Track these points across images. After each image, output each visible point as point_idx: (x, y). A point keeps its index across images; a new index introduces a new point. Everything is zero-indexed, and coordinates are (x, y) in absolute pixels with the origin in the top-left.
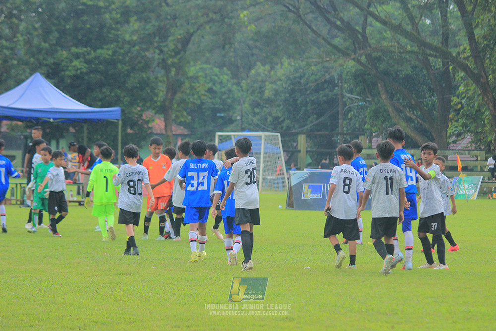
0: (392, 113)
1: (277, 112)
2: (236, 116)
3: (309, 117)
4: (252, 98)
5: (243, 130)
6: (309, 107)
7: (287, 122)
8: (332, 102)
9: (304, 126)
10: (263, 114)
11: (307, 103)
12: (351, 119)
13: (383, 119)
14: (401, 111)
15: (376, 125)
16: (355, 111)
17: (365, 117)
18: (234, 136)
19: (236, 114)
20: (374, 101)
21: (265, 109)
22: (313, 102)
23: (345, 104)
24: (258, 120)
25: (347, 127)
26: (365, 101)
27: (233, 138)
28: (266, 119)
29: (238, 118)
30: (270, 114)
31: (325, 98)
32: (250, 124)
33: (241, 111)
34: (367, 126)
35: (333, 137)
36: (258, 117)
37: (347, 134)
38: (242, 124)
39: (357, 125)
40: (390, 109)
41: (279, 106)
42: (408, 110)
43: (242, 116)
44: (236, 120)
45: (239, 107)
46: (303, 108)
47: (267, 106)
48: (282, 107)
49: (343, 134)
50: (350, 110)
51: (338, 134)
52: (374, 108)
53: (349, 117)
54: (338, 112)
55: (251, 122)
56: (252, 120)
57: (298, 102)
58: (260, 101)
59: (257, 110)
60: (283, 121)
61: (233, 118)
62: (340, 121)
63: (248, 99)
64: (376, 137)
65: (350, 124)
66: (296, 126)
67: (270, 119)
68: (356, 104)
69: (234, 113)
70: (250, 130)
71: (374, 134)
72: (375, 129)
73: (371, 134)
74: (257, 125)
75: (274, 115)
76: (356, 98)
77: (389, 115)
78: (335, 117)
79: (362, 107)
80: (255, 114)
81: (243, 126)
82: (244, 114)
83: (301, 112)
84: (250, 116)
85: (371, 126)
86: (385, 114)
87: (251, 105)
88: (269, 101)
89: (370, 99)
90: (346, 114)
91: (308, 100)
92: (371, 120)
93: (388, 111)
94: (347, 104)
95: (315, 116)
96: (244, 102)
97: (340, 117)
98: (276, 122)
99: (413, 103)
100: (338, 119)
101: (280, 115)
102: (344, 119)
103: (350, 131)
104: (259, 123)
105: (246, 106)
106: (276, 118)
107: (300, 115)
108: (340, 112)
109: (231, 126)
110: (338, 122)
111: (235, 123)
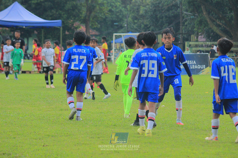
0: (209, 22)
1: (146, 22)
2: (124, 25)
3: (164, 25)
4: (133, 14)
5: (128, 32)
6: (164, 19)
7: (152, 28)
8: (176, 17)
9: (161, 29)
10: (139, 23)
11: (163, 17)
12: (187, 25)
13: (204, 25)
14: (214, 21)
15: (200, 29)
16: (189, 21)
17: (195, 24)
18: (123, 35)
19: (124, 24)
20: (199, 15)
21: (140, 20)
22: (166, 17)
23: (183, 17)
24: (136, 26)
25: (184, 30)
26: (195, 16)
27: (122, 36)
28: (141, 26)
29: (126, 25)
30: (143, 23)
31: (173, 15)
32: (132, 29)
33: (127, 22)
34: (195, 29)
35: (177, 35)
36: (136, 25)
37: (185, 34)
38: (128, 28)
39: (190, 29)
40: (208, 20)
41: (148, 19)
42: (218, 20)
43: (127, 25)
44: (124, 27)
45: (126, 20)
46: (161, 20)
47: (141, 19)
48: (149, 19)
49: (182, 34)
50: (186, 21)
51: (180, 34)
52: (199, 19)
53: (186, 24)
54: (179, 22)
55: (132, 28)
56: (133, 27)
57: (158, 16)
58: (137, 16)
59: (136, 21)
60: (150, 27)
61: (123, 26)
62: (181, 27)
63: (131, 15)
64: (200, 35)
65: (186, 28)
66: (157, 30)
67: (143, 26)
68: (189, 17)
69: (123, 23)
70: (132, 32)
71: (199, 34)
72: (200, 31)
73: (198, 34)
74: (136, 29)
75: (145, 24)
76: (189, 14)
77: (207, 23)
78: (178, 24)
79: (193, 19)
80: (135, 23)
81: (128, 30)
82: (128, 23)
83: (160, 22)
84: (132, 25)
85: (198, 29)
86: (205, 22)
87: (132, 18)
88: (142, 16)
89: (197, 15)
90: (184, 23)
91: (163, 15)
92: (198, 26)
93: (207, 21)
94: (185, 17)
95: (167, 24)
96: (129, 17)
97: (181, 24)
98: (146, 28)
99: (221, 16)
100: (180, 26)
101: (148, 24)
102: (183, 26)
103: (186, 32)
104: (137, 28)
105: (130, 19)
106: (146, 26)
107: (159, 24)
108: (181, 22)
109: (122, 30)
110: (180, 27)
111: (124, 28)
